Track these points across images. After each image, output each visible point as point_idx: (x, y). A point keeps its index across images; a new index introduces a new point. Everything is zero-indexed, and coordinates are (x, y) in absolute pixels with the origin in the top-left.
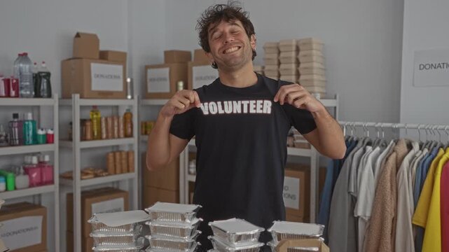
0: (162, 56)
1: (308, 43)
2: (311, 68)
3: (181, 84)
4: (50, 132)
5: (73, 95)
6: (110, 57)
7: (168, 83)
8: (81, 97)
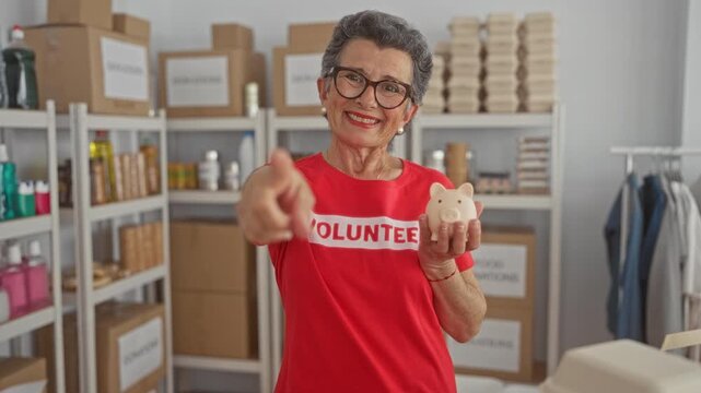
0: (207, 33)
1: (545, 21)
2: (550, 62)
3: (253, 89)
4: (41, 188)
5: (72, 107)
6: (129, 27)
7: (223, 87)
8: (90, 111)
